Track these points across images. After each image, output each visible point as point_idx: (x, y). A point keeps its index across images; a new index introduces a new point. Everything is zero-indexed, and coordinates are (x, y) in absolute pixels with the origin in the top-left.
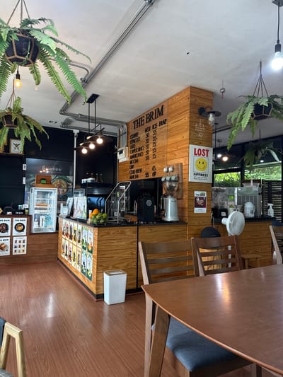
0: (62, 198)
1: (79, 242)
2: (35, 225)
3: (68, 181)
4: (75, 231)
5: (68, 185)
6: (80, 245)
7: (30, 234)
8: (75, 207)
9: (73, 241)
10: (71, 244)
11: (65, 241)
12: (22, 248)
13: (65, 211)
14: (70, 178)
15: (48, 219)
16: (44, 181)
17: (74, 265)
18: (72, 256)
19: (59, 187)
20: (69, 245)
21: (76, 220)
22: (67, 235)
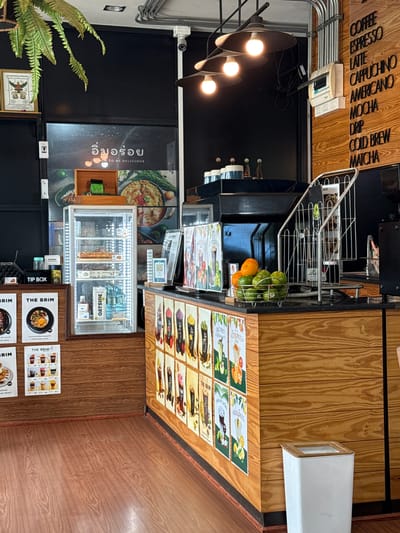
0: (150, 237)
1: (204, 358)
2: (80, 313)
3: (163, 186)
4: (191, 327)
5: (165, 198)
6: (207, 369)
7: (68, 337)
8: (187, 258)
9: (186, 357)
10: (182, 367)
11: (164, 358)
12: (48, 379)
13: (159, 271)
14: (169, 175)
15: (114, 294)
16: (97, 188)
17: (192, 425)
18: (187, 399)
19: (141, 202)
20: (177, 368)
21: (192, 294)
22: (169, 339)
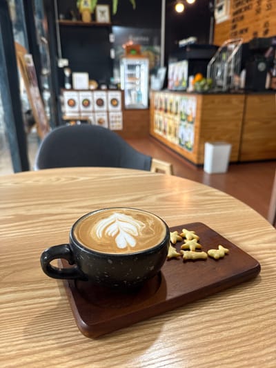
1: (176, 114)
2: (128, 102)
3: (156, 53)
4: (171, 104)
5: (156, 58)
6: (177, 118)
9: (168, 115)
11: (158, 116)
12: (118, 124)
14: (156, 48)
15: (139, 95)
17: (170, 139)
18: (168, 129)
19: (148, 57)
20: (164, 119)
21: (172, 91)
22: (161, 109)
